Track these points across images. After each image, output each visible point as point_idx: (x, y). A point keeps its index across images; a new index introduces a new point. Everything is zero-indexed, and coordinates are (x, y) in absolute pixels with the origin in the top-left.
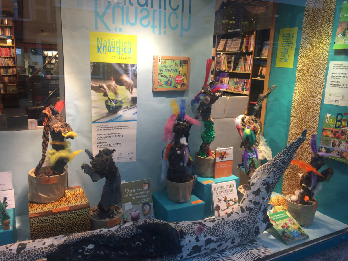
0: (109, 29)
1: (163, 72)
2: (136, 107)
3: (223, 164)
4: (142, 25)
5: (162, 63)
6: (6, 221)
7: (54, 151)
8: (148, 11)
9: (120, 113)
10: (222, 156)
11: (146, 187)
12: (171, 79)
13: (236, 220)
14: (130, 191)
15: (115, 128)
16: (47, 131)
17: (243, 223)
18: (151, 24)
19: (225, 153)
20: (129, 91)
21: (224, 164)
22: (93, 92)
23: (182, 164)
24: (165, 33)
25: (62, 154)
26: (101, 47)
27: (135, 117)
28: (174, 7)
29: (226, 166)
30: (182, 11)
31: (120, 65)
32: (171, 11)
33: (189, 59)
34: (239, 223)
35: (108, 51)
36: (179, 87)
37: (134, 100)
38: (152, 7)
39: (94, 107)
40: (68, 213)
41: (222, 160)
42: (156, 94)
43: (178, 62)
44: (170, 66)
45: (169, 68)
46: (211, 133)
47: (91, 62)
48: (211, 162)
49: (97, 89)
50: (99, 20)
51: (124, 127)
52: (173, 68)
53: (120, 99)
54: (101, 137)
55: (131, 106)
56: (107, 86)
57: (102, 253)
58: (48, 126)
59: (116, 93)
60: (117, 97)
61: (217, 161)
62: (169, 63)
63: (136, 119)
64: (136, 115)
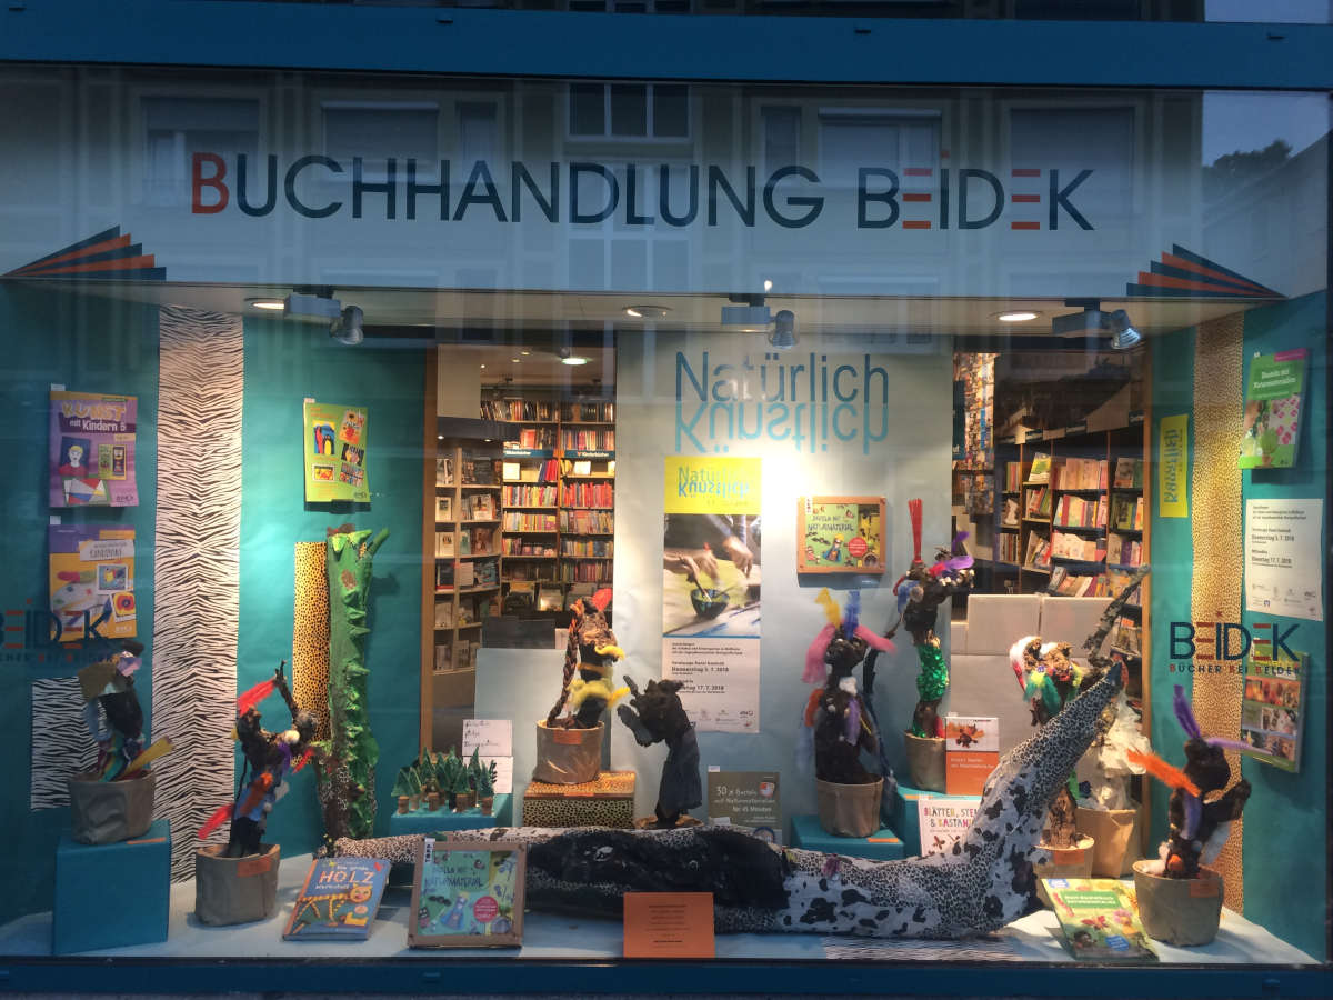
0: (702, 450)
1: (818, 531)
2: (759, 606)
3: (969, 760)
4: (773, 436)
5: (814, 512)
6: (487, 799)
7: (583, 682)
8: (786, 409)
9: (722, 618)
10: (966, 737)
11: (768, 790)
12: (837, 546)
13: (932, 867)
14: (728, 792)
15: (710, 651)
16: (573, 644)
17: (951, 878)
18: (793, 433)
19: (973, 729)
20: (742, 573)
21: (973, 758)
22: (667, 573)
23: (842, 738)
24: (824, 447)
25: (595, 688)
26: (685, 485)
27: (756, 629)
28: (845, 393)
29: (980, 766)
30: (867, 400)
31: (723, 518)
32: (840, 402)
33: (882, 501)
34: (940, 874)
35: (700, 491)
36: (860, 563)
37: (754, 593)
38: (793, 399)
39: (668, 604)
40: (590, 802)
41: (965, 749)
42: (807, 579)
43: (854, 510)
44: (835, 519)
45: (831, 523)
46: (935, 676)
47: (666, 515)
48: (935, 749)
49: (676, 567)
50: (683, 433)
51: (731, 651)
52: (841, 521)
53: (722, 588)
54: (682, 669)
55: (747, 604)
56: (696, 561)
57: (624, 865)
58: (576, 633)
59: (714, 576)
60: (717, 584)
61: (948, 748)
62: (830, 511)
63: (758, 634)
64: (758, 625)
